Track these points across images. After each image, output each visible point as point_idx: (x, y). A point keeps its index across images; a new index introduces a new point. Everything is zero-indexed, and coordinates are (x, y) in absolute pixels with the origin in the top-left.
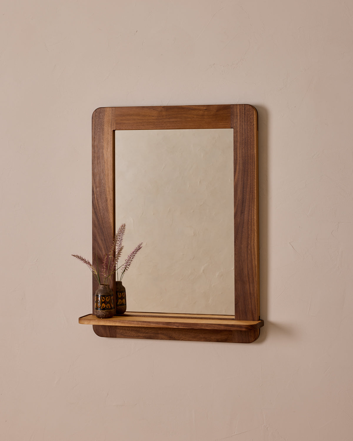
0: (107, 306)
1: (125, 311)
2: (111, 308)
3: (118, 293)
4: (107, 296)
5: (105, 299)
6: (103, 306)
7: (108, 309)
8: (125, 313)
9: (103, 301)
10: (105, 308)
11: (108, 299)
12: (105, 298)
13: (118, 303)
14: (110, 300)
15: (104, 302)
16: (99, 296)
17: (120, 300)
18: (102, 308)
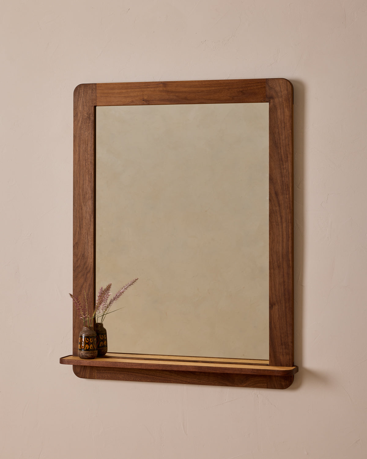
0: (90, 347)
1: (106, 352)
2: (94, 350)
3: (100, 336)
4: (91, 337)
5: (89, 341)
6: (87, 347)
7: (92, 350)
8: (107, 354)
9: (87, 342)
10: (88, 349)
11: (91, 340)
12: (89, 339)
13: (100, 345)
14: (93, 341)
15: (88, 344)
16: (83, 337)
17: (101, 343)
18: (85, 349)
